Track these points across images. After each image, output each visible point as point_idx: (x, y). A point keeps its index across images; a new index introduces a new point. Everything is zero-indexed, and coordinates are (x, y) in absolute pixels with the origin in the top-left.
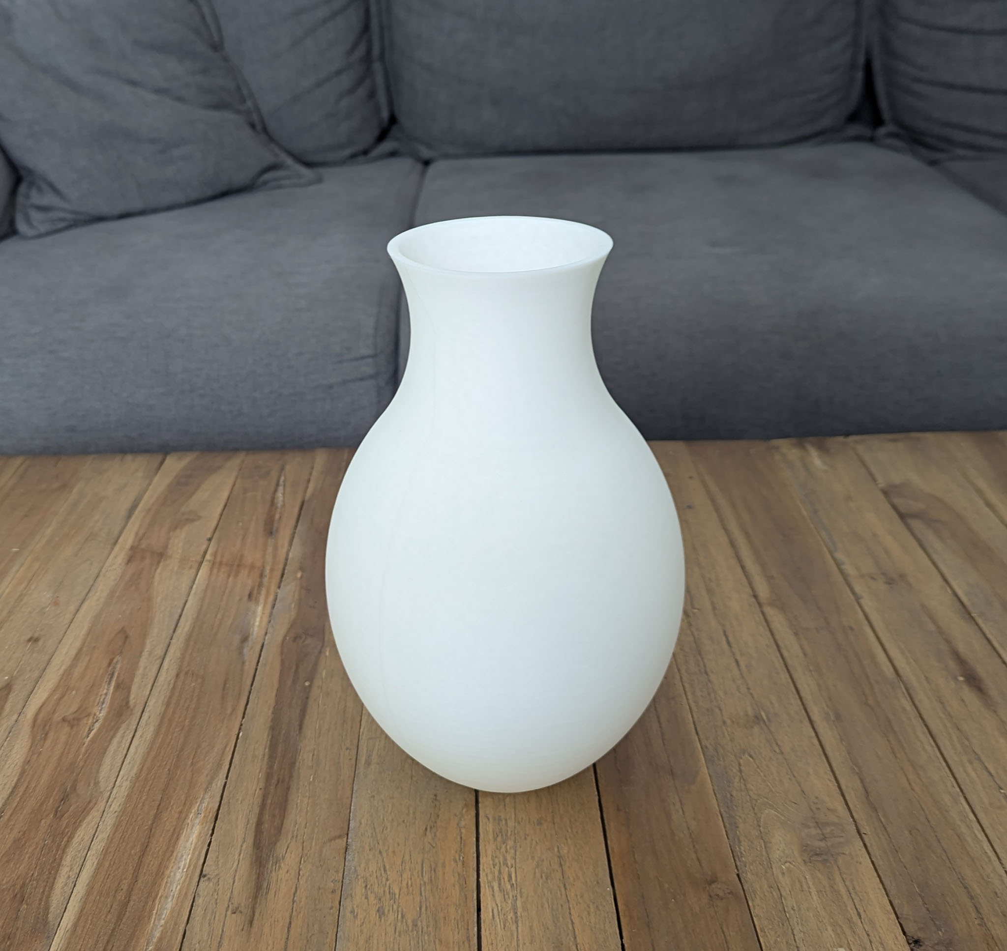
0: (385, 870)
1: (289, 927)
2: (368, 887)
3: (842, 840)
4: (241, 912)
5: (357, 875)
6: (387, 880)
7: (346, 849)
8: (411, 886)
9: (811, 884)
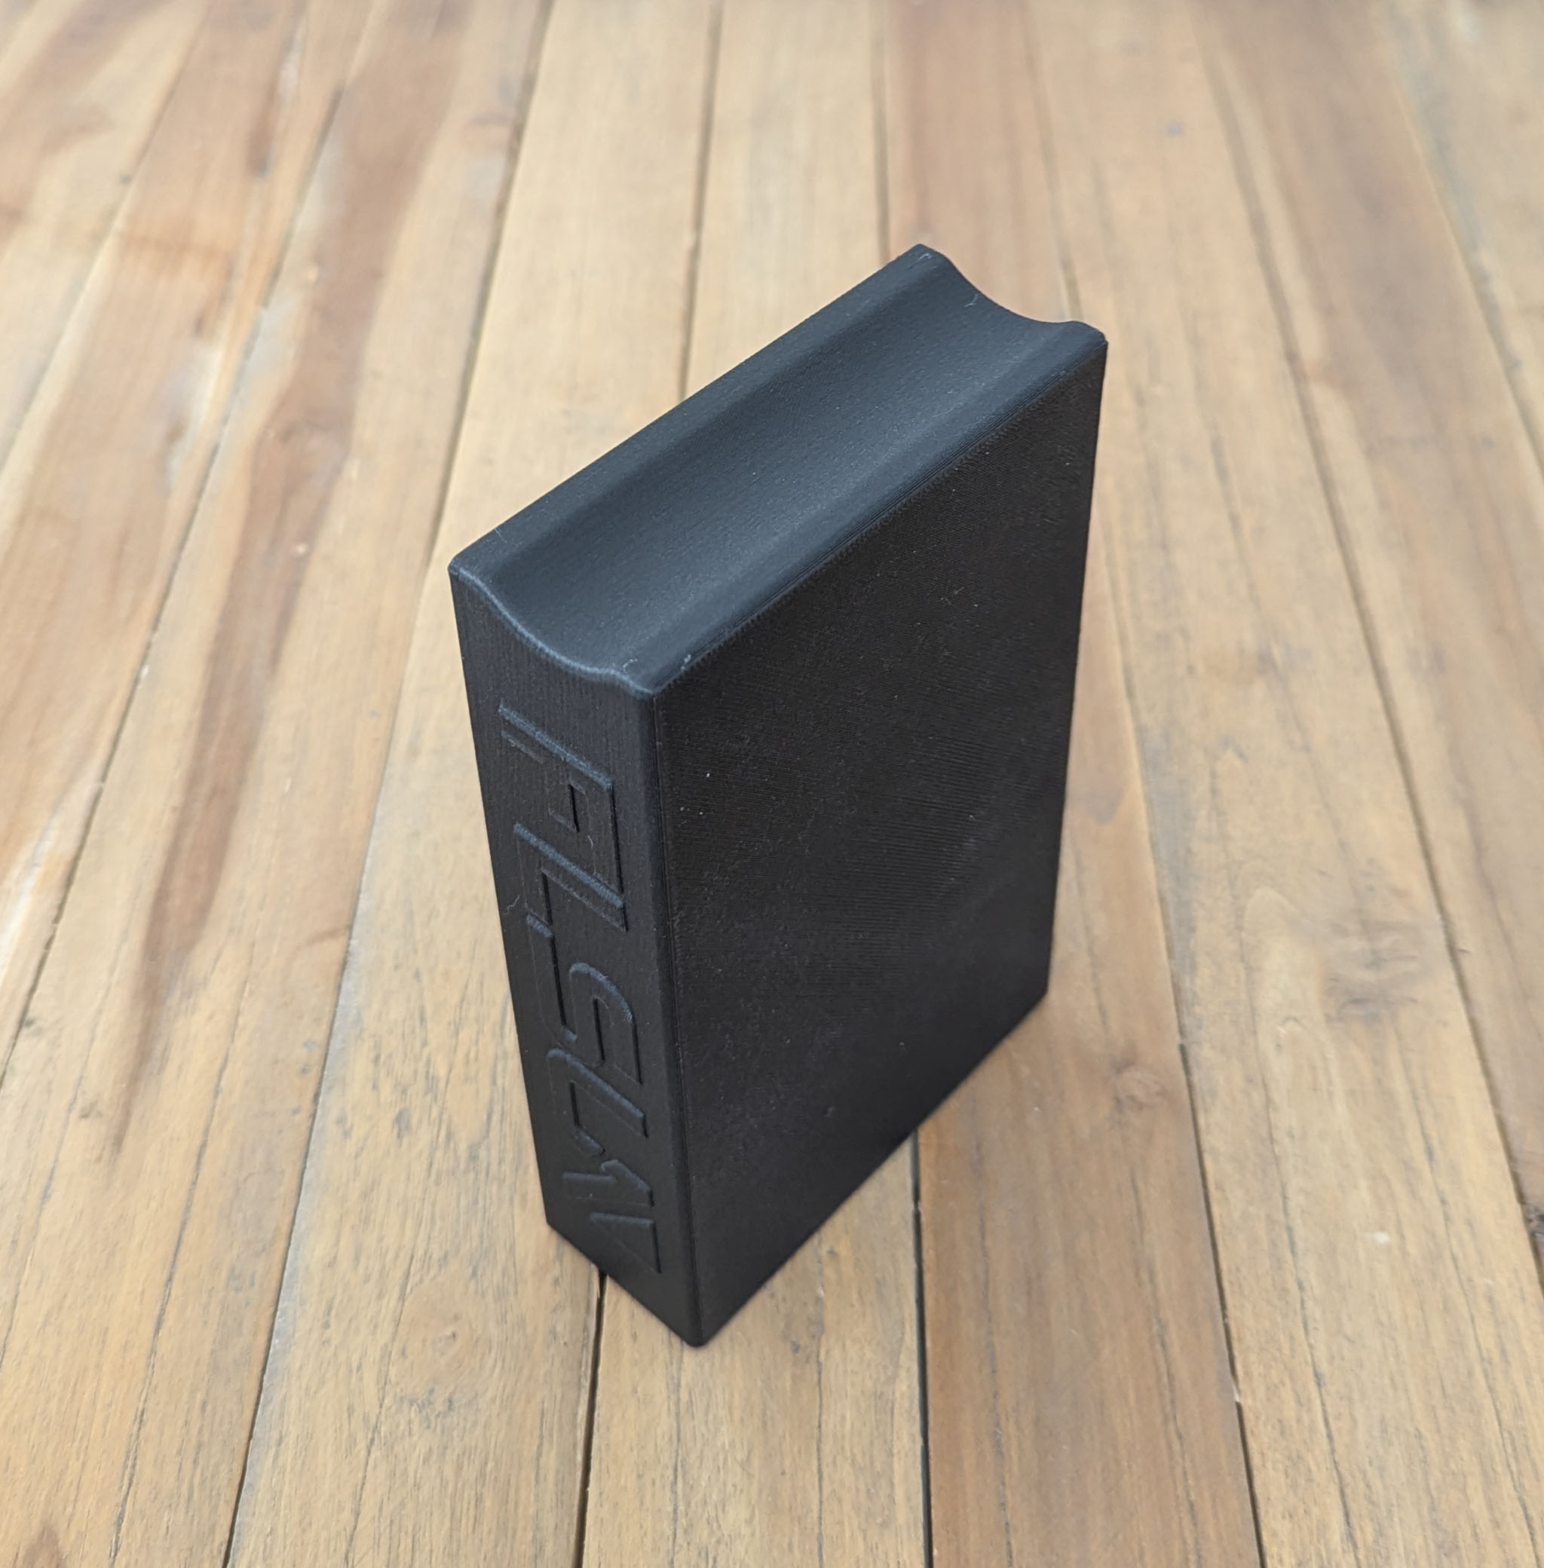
0: (422, 1019)
1: (200, 1156)
2: (383, 1058)
3: (1412, 965)
4: (100, 1115)
5: (362, 1030)
6: (425, 1044)
7: (344, 965)
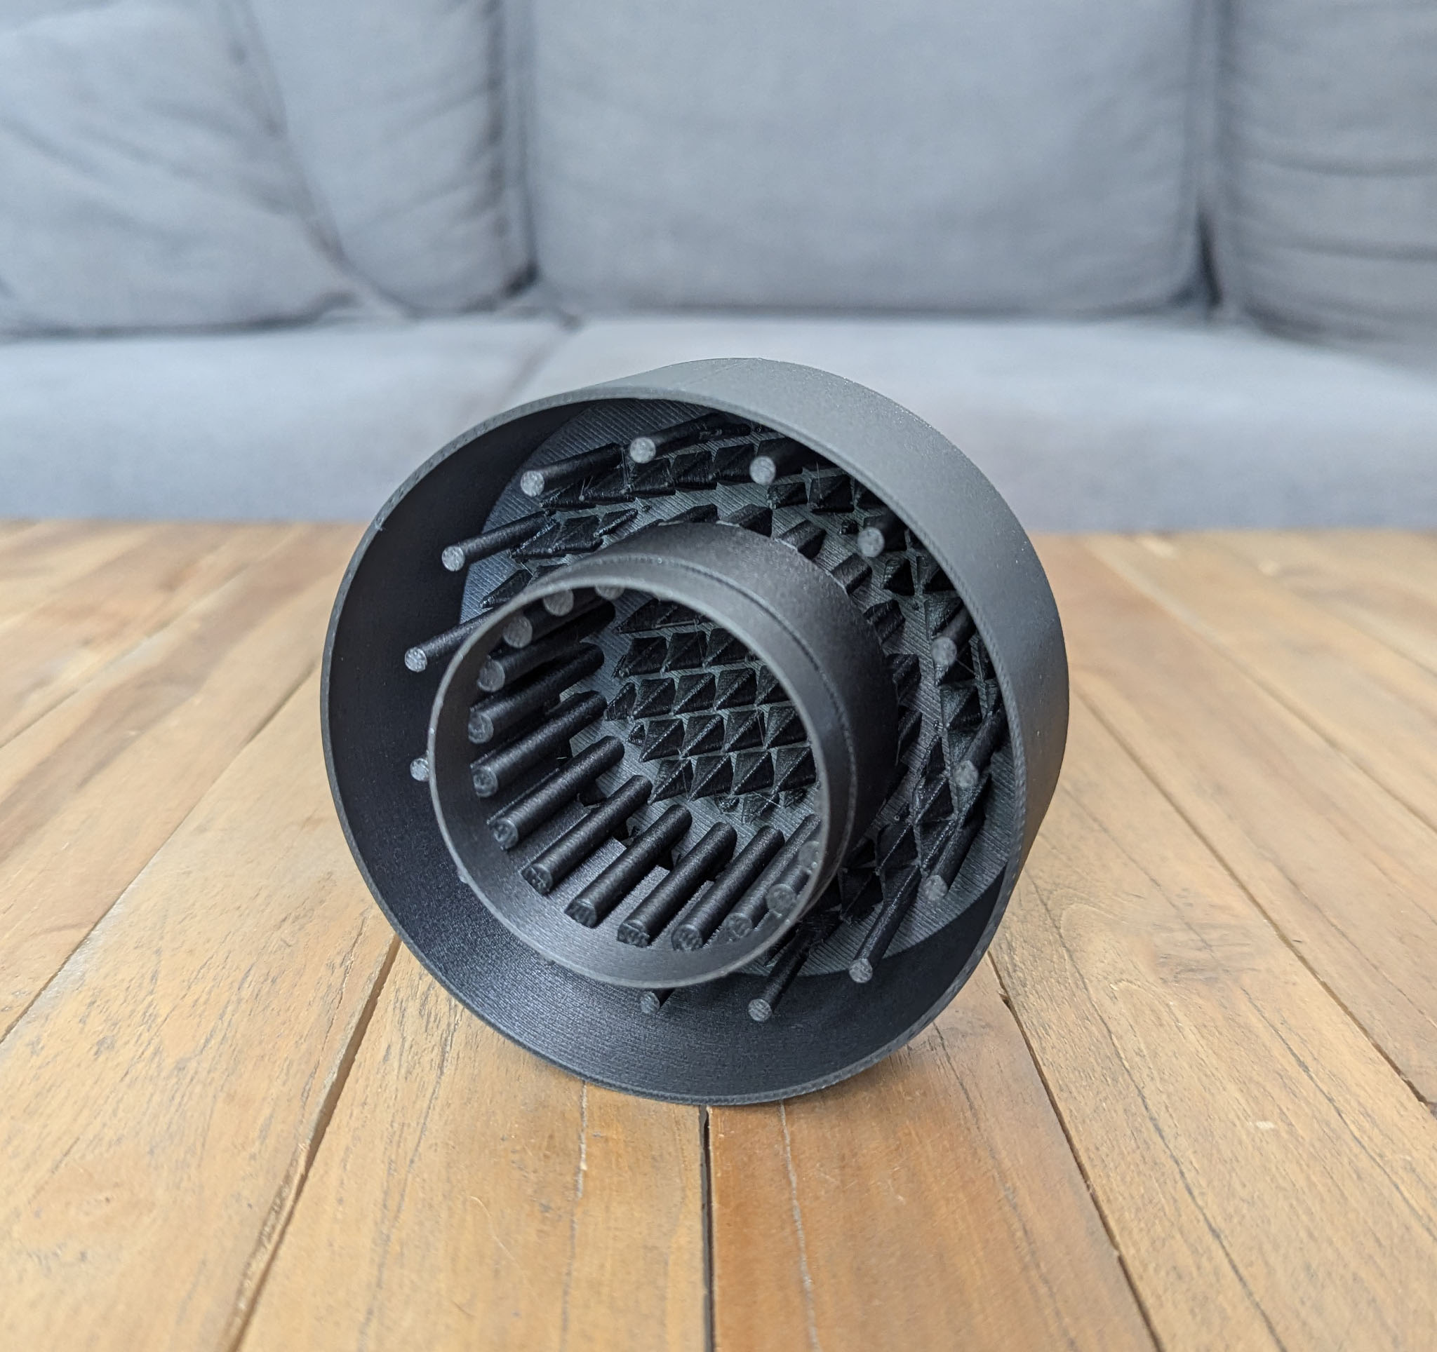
0: (154, 978)
2: (98, 1003)
3: (1246, 949)
5: (82, 985)
6: (151, 993)
8: (205, 1003)
9: (1180, 1016)
